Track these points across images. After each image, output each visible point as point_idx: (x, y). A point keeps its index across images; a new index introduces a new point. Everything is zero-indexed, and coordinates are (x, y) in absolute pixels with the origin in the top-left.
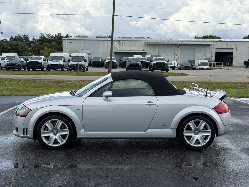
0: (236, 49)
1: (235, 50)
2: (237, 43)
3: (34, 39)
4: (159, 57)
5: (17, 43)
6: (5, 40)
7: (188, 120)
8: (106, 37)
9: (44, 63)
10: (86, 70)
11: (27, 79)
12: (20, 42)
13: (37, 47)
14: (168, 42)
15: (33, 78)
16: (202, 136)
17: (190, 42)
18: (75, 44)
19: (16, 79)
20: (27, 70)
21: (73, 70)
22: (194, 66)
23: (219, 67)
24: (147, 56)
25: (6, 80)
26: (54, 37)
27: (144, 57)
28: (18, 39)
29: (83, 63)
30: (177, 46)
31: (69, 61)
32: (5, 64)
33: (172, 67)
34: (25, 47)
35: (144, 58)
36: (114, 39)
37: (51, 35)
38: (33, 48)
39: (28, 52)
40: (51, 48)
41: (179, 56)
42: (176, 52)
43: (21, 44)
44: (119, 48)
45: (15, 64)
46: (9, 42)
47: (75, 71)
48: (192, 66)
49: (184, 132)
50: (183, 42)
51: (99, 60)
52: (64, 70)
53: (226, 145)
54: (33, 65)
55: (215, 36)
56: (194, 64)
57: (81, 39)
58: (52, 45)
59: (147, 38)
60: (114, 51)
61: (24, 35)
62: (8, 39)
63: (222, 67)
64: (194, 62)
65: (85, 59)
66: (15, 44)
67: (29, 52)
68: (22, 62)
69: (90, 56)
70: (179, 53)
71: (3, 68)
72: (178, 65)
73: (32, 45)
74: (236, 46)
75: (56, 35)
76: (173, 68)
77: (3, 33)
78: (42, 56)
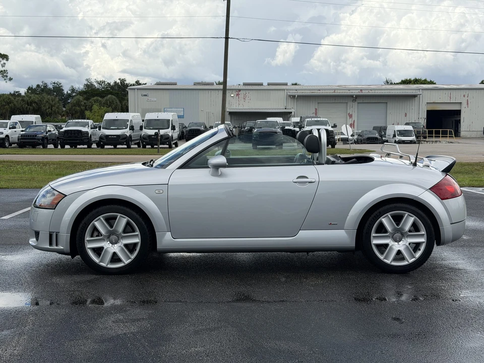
0: (468, 104)
1: (464, 104)
2: (467, 91)
3: (73, 90)
4: (316, 119)
5: (40, 99)
6: (17, 92)
7: (380, 212)
8: (212, 84)
9: (93, 134)
10: (174, 146)
11: (60, 161)
12: (47, 97)
13: (79, 105)
14: (334, 92)
15: (71, 160)
16: (409, 244)
17: (376, 91)
18: (153, 96)
19: (37, 162)
20: (59, 147)
21: (150, 146)
22: (385, 137)
23: (434, 139)
24: (292, 119)
25: (18, 163)
26: (112, 86)
27: (288, 120)
28: (43, 90)
29: (169, 132)
30: (352, 99)
31: (141, 128)
32: (17, 136)
33: (343, 140)
34: (56, 106)
35: (287, 122)
36: (227, 88)
37: (106, 83)
38: (72, 107)
39: (62, 117)
40: (107, 107)
41: (355, 118)
42: (350, 111)
43: (48, 99)
44: (239, 104)
45: (36, 136)
46: (24, 96)
47: (152, 147)
48: (382, 137)
49: (372, 237)
50: (363, 91)
51: (199, 128)
52: (132, 146)
53: (457, 264)
54: (71, 137)
55: (425, 80)
56: (385, 134)
57: (166, 87)
58: (108, 102)
59: (293, 85)
60: (228, 110)
61: (54, 83)
62: (23, 91)
63: (440, 139)
64: (385, 129)
65: (172, 124)
66: (36, 100)
67: (64, 115)
68: (49, 131)
69: (182, 121)
70: (356, 112)
71: (13, 145)
72: (354, 136)
73: (69, 101)
74: (466, 98)
75: (116, 82)
76: (345, 141)
77: (12, 79)
78: (88, 121)
